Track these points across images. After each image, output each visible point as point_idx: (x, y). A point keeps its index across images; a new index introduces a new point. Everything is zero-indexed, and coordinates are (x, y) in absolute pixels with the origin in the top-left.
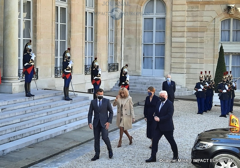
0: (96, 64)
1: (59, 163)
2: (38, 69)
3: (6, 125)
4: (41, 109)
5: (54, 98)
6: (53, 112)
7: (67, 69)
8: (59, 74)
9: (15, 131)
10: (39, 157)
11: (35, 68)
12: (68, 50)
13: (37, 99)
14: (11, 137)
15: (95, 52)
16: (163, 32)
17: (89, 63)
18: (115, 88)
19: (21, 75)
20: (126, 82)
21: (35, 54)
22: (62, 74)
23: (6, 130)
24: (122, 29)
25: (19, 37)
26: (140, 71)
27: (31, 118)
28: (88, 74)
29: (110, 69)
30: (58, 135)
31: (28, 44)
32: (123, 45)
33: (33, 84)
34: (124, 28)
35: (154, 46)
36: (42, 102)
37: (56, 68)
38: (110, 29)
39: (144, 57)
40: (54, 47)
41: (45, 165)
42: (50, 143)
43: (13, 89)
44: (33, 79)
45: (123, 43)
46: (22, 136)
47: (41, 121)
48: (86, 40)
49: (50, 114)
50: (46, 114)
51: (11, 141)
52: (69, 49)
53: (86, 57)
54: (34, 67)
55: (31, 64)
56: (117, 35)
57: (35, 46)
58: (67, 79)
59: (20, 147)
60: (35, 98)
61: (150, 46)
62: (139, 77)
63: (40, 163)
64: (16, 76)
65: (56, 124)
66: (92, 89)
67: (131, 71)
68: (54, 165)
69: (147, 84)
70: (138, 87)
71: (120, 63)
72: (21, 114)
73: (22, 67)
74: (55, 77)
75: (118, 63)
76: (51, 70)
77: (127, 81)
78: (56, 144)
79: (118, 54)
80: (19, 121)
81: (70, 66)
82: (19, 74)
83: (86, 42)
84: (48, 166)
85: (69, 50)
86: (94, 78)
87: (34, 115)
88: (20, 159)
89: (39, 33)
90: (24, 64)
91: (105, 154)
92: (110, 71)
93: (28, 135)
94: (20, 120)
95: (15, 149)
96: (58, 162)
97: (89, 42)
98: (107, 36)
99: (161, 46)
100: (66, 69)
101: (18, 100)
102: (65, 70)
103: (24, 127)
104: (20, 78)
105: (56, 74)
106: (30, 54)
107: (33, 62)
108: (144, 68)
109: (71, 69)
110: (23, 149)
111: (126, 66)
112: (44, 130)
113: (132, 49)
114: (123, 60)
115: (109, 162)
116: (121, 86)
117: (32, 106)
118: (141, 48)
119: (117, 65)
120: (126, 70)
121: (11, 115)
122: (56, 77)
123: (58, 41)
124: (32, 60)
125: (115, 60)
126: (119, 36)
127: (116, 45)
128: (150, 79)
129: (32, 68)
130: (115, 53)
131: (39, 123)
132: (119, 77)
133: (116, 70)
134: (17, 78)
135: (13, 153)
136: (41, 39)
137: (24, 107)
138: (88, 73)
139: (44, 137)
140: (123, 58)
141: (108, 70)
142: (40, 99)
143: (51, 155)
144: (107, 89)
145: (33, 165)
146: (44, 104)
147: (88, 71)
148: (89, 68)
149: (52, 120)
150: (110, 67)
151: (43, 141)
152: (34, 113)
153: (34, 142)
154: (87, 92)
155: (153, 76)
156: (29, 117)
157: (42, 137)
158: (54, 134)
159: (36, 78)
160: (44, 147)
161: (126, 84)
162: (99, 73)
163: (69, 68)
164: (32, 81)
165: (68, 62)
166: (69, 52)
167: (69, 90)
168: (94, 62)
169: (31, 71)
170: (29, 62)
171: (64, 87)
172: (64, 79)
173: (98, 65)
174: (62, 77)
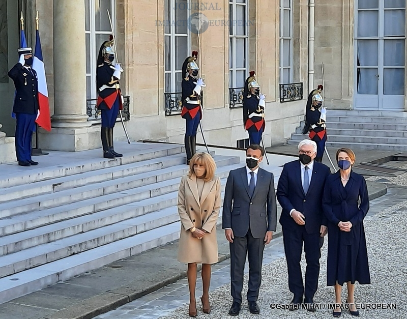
0: (254, 84)
1: (178, 300)
2: (128, 97)
3: (63, 220)
4: (139, 183)
5: (163, 160)
6: (163, 191)
7: (192, 96)
8: (175, 108)
9: (83, 232)
10: (135, 288)
11: (122, 97)
12: (193, 56)
13: (128, 163)
14: (75, 245)
15: (251, 58)
16: (400, 12)
17: (238, 83)
18: (296, 138)
19: (94, 112)
20: (320, 123)
21: (123, 66)
22: (180, 108)
23: (63, 230)
24: (309, 7)
25: (88, 28)
26: (351, 100)
27: (117, 202)
28: (236, 108)
29: (284, 96)
30: (174, 239)
31: (105, 45)
32: (312, 43)
33: (118, 131)
34: (314, 5)
35: (381, 43)
36: (141, 170)
37: (168, 95)
38: (282, 9)
39: (359, 69)
40: (162, 50)
41: (147, 304)
42: (157, 259)
43: (76, 142)
44: (118, 119)
45: (313, 39)
46: (98, 242)
47: (137, 210)
48: (231, 34)
49: (156, 194)
50: (147, 195)
51: (74, 254)
52: (195, 54)
53: (232, 71)
54: (119, 94)
55: (114, 87)
56: (299, 21)
57: (121, 47)
58: (193, 119)
59: (93, 267)
60: (124, 160)
61: (373, 44)
62: (349, 113)
63: (136, 301)
64: (83, 114)
65: (168, 217)
66: (248, 139)
67: (330, 100)
68: (166, 305)
69: (366, 127)
70: (347, 134)
71: (305, 82)
72: (95, 195)
73: (94, 95)
74: (166, 115)
75: (302, 83)
76: (157, 101)
77: (322, 121)
78: (171, 259)
79: (303, 63)
80: (91, 210)
81: (197, 90)
82: (89, 109)
83: (231, 39)
84: (153, 308)
85: (196, 56)
86: (250, 117)
87: (123, 198)
88: (95, 292)
89: (130, 21)
90: (98, 86)
91: (276, 280)
92: (285, 100)
93: (110, 241)
94: (92, 207)
95: (83, 271)
96: (176, 299)
97: (237, 38)
98: (278, 24)
99: (397, 42)
100: (190, 97)
101: (88, 166)
102: (188, 99)
103: (101, 224)
104: (90, 118)
105: (168, 109)
106: (111, 65)
107: (118, 83)
108: (359, 92)
110: (98, 270)
111: (318, 89)
112: (143, 230)
113: (333, 50)
114: (312, 76)
115: (286, 297)
116: (309, 132)
117: (117, 178)
118: (353, 48)
119: (300, 88)
120: (318, 98)
121: (74, 198)
122: (168, 114)
123: (170, 37)
124: (115, 78)
125: (294, 76)
126: (303, 24)
127: (297, 43)
128: (372, 118)
129: (115, 95)
130: (295, 61)
131: (132, 214)
132: (305, 114)
133: (297, 98)
134: (84, 117)
135: (79, 279)
136: (134, 34)
137: (101, 180)
138: (236, 106)
139: (145, 245)
140: (313, 72)
141: (279, 99)
142: (135, 162)
143: (160, 282)
144: (280, 140)
145: (122, 305)
146: (143, 173)
147: (237, 102)
148: (238, 95)
149: (161, 207)
150: (285, 91)
151: (143, 252)
152: (122, 192)
153: (123, 255)
154: (236, 147)
155: (380, 109)
156: (112, 202)
157: (141, 245)
158: (165, 238)
159: (124, 119)
160: (145, 266)
161: (320, 128)
162: (259, 105)
163: (195, 95)
164: (116, 124)
165: (194, 83)
166: (195, 61)
167: (197, 142)
168: (249, 80)
169: (114, 103)
170: (110, 83)
171: (184, 135)
172: (185, 120)
173: (258, 88)
174: (181, 116)
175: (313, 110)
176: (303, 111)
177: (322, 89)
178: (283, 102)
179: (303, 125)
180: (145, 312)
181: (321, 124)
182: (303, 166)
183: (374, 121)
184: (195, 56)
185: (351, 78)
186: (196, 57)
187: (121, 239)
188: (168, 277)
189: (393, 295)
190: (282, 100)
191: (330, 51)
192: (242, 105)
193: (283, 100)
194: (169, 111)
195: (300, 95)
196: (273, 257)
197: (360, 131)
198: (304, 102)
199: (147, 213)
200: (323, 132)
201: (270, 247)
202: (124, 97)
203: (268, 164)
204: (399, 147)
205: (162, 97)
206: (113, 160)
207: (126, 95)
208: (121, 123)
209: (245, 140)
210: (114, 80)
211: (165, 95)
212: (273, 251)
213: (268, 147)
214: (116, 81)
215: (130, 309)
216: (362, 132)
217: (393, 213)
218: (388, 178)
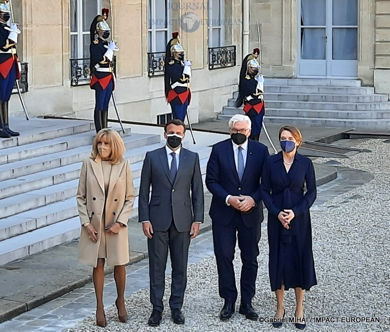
0: (177, 48)
1: (87, 307)
2: (26, 64)
4: (38, 168)
5: (69, 139)
6: (68, 177)
7: (103, 62)
8: (83, 77)
10: (35, 294)
11: (19, 64)
12: (103, 14)
13: (26, 144)
15: (173, 17)
17: (158, 46)
18: (229, 112)
20: (257, 94)
21: (20, 27)
22: (88, 77)
26: (294, 66)
27: (12, 191)
28: (156, 76)
29: (213, 62)
36: (39, 152)
37: (74, 62)
39: (302, 29)
40: (67, 7)
41: (49, 313)
42: (62, 258)
47: (37, 199)
49: (60, 180)
50: (49, 182)
52: (105, 11)
53: (151, 32)
58: (104, 90)
60: (21, 139)
62: (291, 81)
63: (36, 310)
66: (170, 114)
67: (268, 67)
68: (72, 314)
69: (311, 98)
70: (290, 107)
71: (239, 45)
74: (72, 85)
75: (235, 47)
76: (60, 68)
77: (259, 91)
81: (109, 55)
84: (56, 317)
85: (107, 14)
86: (173, 87)
87: (20, 185)
91: (204, 283)
92: (215, 67)
93: (5, 237)
96: (84, 307)
100: (100, 64)
102: (97, 66)
105: (74, 78)
106: (6, 26)
107: (14, 47)
108: (303, 57)
109: (113, 64)
111: (254, 53)
112: (45, 224)
113: (271, 6)
114: (246, 38)
115: (216, 304)
116: (243, 105)
117: (12, 161)
119: (232, 52)
120: (253, 64)
122: (74, 84)
124: (11, 42)
125: (226, 38)
128: (319, 87)
131: (32, 204)
132: (239, 83)
133: (229, 65)
138: (155, 74)
139: (47, 242)
140: (248, 33)
141: (208, 65)
142: (35, 142)
143: (65, 287)
144: (209, 114)
145: (19, 314)
146: (44, 154)
147: (158, 68)
148: (158, 60)
149: (66, 196)
150: (215, 55)
151: (44, 251)
152: (18, 178)
153: (20, 254)
154: (156, 123)
155: (328, 77)
156: (6, 190)
157: (42, 242)
158: (70, 233)
159: (21, 90)
160: (47, 268)
161: (256, 100)
162: (184, 72)
163: (106, 61)
164: (12, 96)
165: (105, 46)
166: (105, 20)
167: (109, 118)
168: (172, 43)
169: (10, 72)
170: (4, 48)
171: (94, 110)
172: (94, 91)
173: (183, 52)
174: (89, 86)
175: (248, 78)
176: (236, 79)
177: (258, 53)
178: (213, 69)
179: (236, 96)
180: (48, 322)
181: (258, 96)
182: (235, 147)
183: (322, 91)
184: (105, 15)
185: (293, 40)
186: (107, 16)
187: (18, 235)
188: (75, 280)
189: (345, 300)
190: (211, 67)
191: (267, 8)
192: (163, 73)
193: (213, 67)
194: (75, 80)
195: (233, 61)
196: (201, 255)
197: (305, 104)
198: (238, 69)
199: (49, 204)
200: (260, 105)
201: (197, 244)
202: (21, 64)
203: (194, 143)
204: (351, 122)
205: (67, 63)
206: (8, 140)
207: (24, 62)
208: (17, 95)
209: (167, 114)
210: (10, 44)
211: (70, 62)
212: (201, 248)
213: (194, 123)
214: (13, 45)
215: (29, 319)
216: (306, 105)
217: (345, 202)
218: (338, 160)
